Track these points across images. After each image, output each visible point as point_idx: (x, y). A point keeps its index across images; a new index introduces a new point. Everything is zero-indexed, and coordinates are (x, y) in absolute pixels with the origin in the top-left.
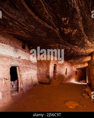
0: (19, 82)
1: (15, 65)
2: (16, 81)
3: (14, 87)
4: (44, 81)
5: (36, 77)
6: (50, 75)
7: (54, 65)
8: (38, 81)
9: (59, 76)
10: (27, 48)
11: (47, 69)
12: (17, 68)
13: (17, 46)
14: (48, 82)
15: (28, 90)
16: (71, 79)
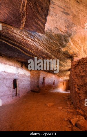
0: (17, 89)
1: (16, 78)
2: (16, 89)
3: (14, 93)
4: (35, 90)
5: (29, 87)
6: (40, 85)
7: (43, 78)
8: (30, 90)
9: (47, 86)
10: (24, 66)
11: (37, 80)
12: (17, 80)
13: (18, 66)
14: (38, 91)
15: (23, 96)
16: (59, 89)
